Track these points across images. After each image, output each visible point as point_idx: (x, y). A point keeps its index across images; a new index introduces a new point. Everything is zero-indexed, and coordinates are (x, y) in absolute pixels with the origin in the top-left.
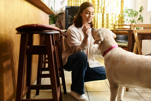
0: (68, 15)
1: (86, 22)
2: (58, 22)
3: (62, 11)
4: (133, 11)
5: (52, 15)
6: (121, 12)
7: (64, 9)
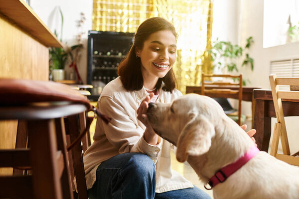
0: (94, 51)
1: (153, 75)
2: (70, 66)
3: (79, 40)
4: (232, 47)
5: (56, 48)
6: (207, 47)
7: (85, 37)
